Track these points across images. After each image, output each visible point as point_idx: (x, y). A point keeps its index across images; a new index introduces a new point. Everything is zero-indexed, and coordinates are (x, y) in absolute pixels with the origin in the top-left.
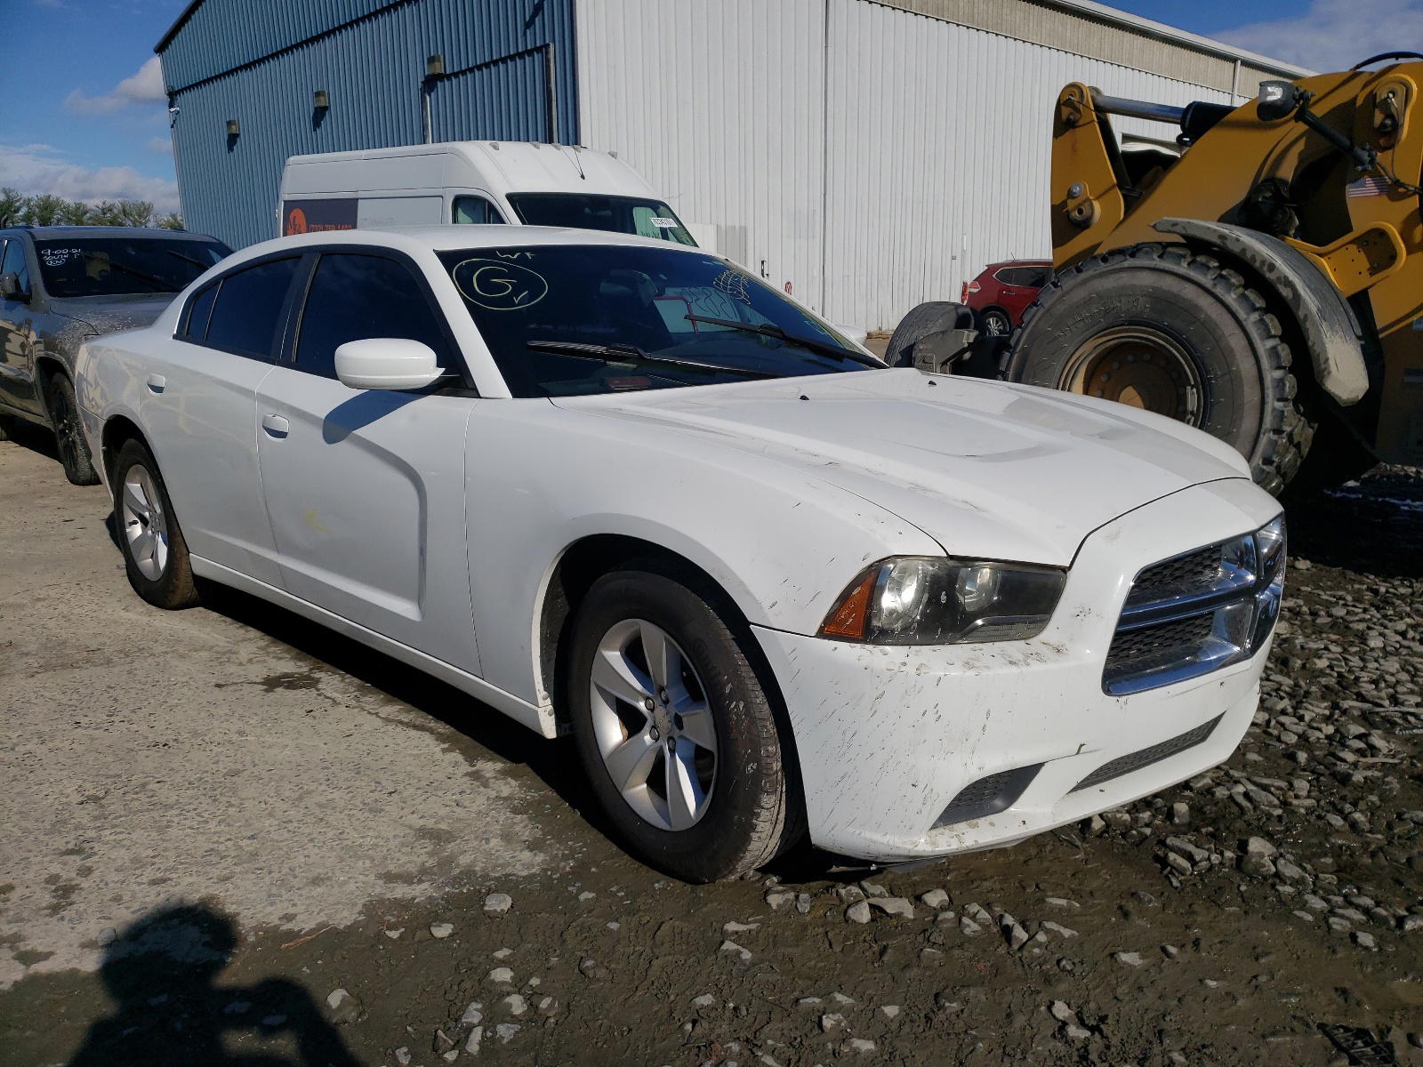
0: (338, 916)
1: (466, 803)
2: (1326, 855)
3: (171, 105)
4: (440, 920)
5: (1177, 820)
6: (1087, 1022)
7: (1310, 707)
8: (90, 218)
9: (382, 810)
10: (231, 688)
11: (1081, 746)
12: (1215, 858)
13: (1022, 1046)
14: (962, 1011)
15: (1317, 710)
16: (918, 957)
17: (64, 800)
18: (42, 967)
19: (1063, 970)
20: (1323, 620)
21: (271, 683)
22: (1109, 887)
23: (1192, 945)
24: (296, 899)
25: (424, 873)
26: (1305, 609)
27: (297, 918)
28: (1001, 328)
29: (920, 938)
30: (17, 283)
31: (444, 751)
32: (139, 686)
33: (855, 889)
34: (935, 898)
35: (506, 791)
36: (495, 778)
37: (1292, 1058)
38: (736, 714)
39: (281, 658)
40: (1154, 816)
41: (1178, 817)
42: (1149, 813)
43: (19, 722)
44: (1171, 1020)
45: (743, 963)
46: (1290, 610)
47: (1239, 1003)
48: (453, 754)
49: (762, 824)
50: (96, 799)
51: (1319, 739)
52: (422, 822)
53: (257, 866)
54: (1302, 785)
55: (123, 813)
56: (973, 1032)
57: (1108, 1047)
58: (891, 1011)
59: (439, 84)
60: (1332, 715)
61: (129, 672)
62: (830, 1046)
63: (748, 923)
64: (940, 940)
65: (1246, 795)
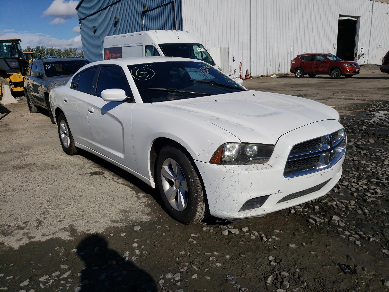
0: (100, 230)
1: (134, 204)
2: (354, 221)
3: (80, 23)
4: (123, 232)
5: (315, 211)
6: (277, 261)
7: (361, 181)
8: (62, 53)
9: (114, 205)
10: (83, 175)
11: (279, 191)
12: (322, 221)
13: (259, 266)
14: (246, 257)
15: (363, 182)
16: (238, 244)
17: (42, 201)
18: (33, 240)
19: (274, 248)
20: (373, 156)
21: (92, 174)
22: (292, 228)
23: (310, 243)
24: (91, 226)
25: (121, 220)
26: (368, 153)
27: (90, 230)
28: (301, 73)
29: (239, 239)
30: (39, 74)
31: (131, 191)
32: (62, 174)
33: (225, 227)
34: (245, 229)
35: (144, 201)
36: (142, 198)
37: (329, 272)
38: (191, 182)
39: (95, 168)
40: (309, 210)
41: (316, 210)
42: (308, 209)
43: (34, 183)
44: (299, 261)
45: (194, 244)
46: (364, 154)
47: (318, 258)
48: (133, 191)
49: (199, 210)
50: (49, 201)
51: (361, 190)
52: (123, 208)
53: (83, 218)
54: (353, 202)
55: (55, 205)
56: (247, 263)
57: (280, 267)
58: (228, 257)
59: (146, 13)
60: (367, 183)
61: (60, 171)
62: (210, 264)
63: (197, 234)
64: (244, 240)
65: (336, 205)
